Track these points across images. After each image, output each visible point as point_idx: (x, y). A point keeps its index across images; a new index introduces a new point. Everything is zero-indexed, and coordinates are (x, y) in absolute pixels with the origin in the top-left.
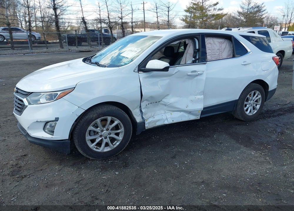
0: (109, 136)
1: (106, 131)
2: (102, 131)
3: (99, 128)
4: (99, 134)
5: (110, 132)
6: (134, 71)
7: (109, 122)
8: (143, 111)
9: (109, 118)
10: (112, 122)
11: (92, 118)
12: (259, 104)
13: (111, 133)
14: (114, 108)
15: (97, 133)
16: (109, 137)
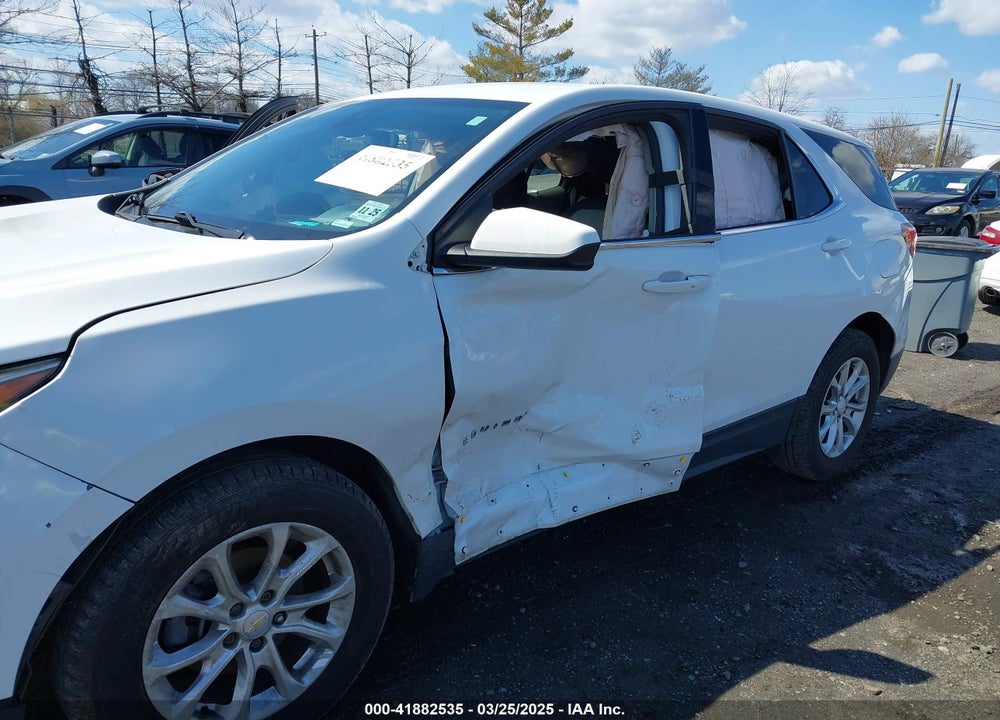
0: (276, 630)
1: (259, 607)
2: (238, 610)
3: (219, 598)
4: (222, 627)
5: (283, 607)
6: (410, 264)
7: (276, 554)
8: (449, 470)
9: (280, 533)
10: (295, 550)
11: (184, 545)
12: (860, 411)
13: (284, 614)
14: (308, 470)
15: (210, 625)
16: (276, 637)
